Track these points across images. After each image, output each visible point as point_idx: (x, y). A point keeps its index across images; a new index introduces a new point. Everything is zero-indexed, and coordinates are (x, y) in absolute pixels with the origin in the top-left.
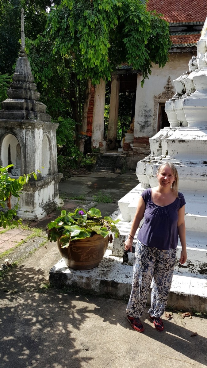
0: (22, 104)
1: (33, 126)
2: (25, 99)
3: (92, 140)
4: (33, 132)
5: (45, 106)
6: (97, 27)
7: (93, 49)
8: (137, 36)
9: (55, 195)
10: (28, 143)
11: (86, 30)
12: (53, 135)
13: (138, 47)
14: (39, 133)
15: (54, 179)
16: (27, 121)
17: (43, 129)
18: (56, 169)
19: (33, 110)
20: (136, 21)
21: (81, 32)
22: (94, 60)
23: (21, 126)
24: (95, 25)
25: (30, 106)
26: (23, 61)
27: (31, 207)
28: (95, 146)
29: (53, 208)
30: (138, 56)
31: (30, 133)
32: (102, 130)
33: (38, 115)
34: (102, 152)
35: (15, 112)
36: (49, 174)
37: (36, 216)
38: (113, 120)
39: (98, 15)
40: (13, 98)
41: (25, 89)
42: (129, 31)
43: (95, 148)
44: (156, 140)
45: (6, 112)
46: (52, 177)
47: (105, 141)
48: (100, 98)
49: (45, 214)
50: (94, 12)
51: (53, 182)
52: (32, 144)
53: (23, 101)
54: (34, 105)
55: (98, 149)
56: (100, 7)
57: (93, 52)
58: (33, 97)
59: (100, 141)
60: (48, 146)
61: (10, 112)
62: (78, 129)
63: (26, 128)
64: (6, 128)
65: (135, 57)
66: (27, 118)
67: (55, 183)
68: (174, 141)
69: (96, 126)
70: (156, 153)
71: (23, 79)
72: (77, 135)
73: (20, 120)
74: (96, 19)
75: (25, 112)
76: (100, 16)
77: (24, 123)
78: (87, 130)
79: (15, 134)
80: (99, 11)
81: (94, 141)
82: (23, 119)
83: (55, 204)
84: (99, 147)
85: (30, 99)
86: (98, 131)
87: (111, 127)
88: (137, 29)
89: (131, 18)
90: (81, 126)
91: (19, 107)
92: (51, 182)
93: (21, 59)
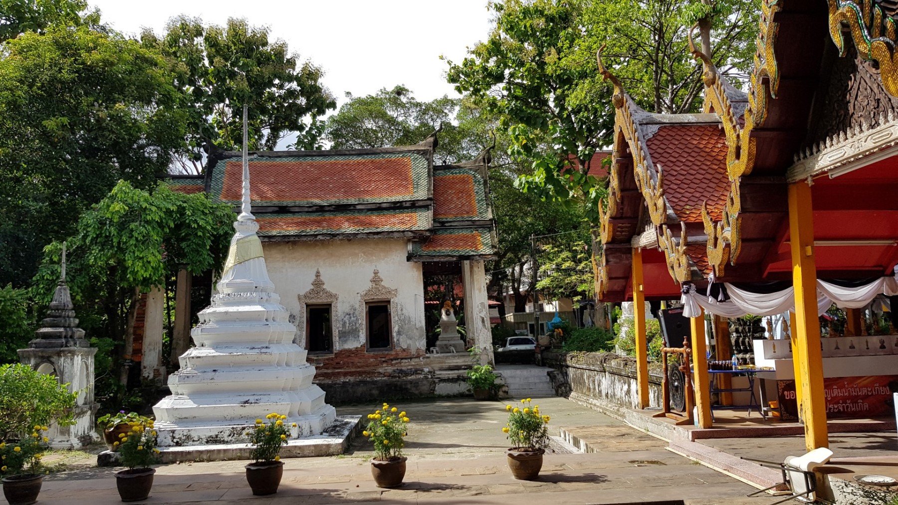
0: (60, 332)
1: (73, 353)
2: (64, 327)
3: (142, 367)
4: (72, 360)
5: (84, 332)
6: (145, 238)
7: (141, 261)
8: (196, 241)
9: (91, 428)
10: (66, 370)
11: (133, 242)
12: (91, 361)
13: (198, 251)
14: (78, 360)
15: (90, 409)
16: (66, 349)
17: (82, 355)
18: (93, 398)
19: (71, 337)
20: (194, 225)
21: (126, 243)
22: (142, 272)
23: (59, 355)
24: (144, 237)
25: (70, 334)
26: (63, 291)
27: (67, 436)
28: (146, 375)
29: (89, 441)
30: (200, 261)
31: (69, 361)
32: (159, 351)
33: (78, 342)
34: (159, 385)
35: (53, 341)
36: (85, 404)
37: (72, 444)
38: (182, 332)
39: (146, 226)
40: (51, 327)
41: (64, 317)
42: (186, 235)
43: (147, 379)
44: (185, 358)
45: (43, 341)
46: (88, 406)
47: (164, 367)
48: (155, 302)
49: (80, 444)
50: (142, 223)
51: (89, 412)
52: (71, 371)
53: (62, 330)
54: (73, 333)
55: (152, 380)
56: (149, 218)
57: (141, 264)
58: (72, 325)
59: (155, 367)
60: (85, 373)
61: (48, 341)
62: (117, 352)
63: (65, 356)
64: (42, 357)
65: (196, 263)
66: (66, 346)
67: (91, 414)
68: (193, 358)
69: (150, 345)
70: (184, 367)
71: (62, 308)
72: (115, 362)
73: (58, 349)
74: (145, 231)
75: (64, 340)
76: (149, 228)
77: (63, 351)
78: (134, 350)
79: (52, 363)
80: (147, 222)
81: (145, 368)
82: (62, 347)
83: (90, 438)
84: (154, 377)
85: (69, 326)
86: (152, 352)
87: (177, 343)
88: (196, 234)
89: (187, 221)
90: (124, 347)
91: (58, 336)
92: (86, 412)
93: (60, 289)
